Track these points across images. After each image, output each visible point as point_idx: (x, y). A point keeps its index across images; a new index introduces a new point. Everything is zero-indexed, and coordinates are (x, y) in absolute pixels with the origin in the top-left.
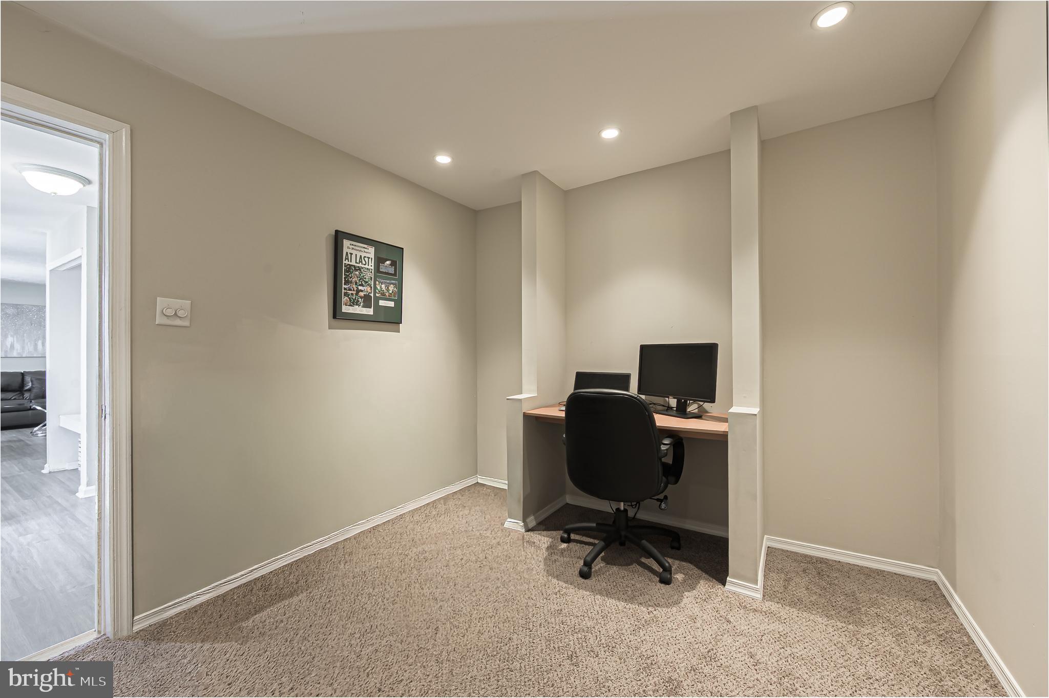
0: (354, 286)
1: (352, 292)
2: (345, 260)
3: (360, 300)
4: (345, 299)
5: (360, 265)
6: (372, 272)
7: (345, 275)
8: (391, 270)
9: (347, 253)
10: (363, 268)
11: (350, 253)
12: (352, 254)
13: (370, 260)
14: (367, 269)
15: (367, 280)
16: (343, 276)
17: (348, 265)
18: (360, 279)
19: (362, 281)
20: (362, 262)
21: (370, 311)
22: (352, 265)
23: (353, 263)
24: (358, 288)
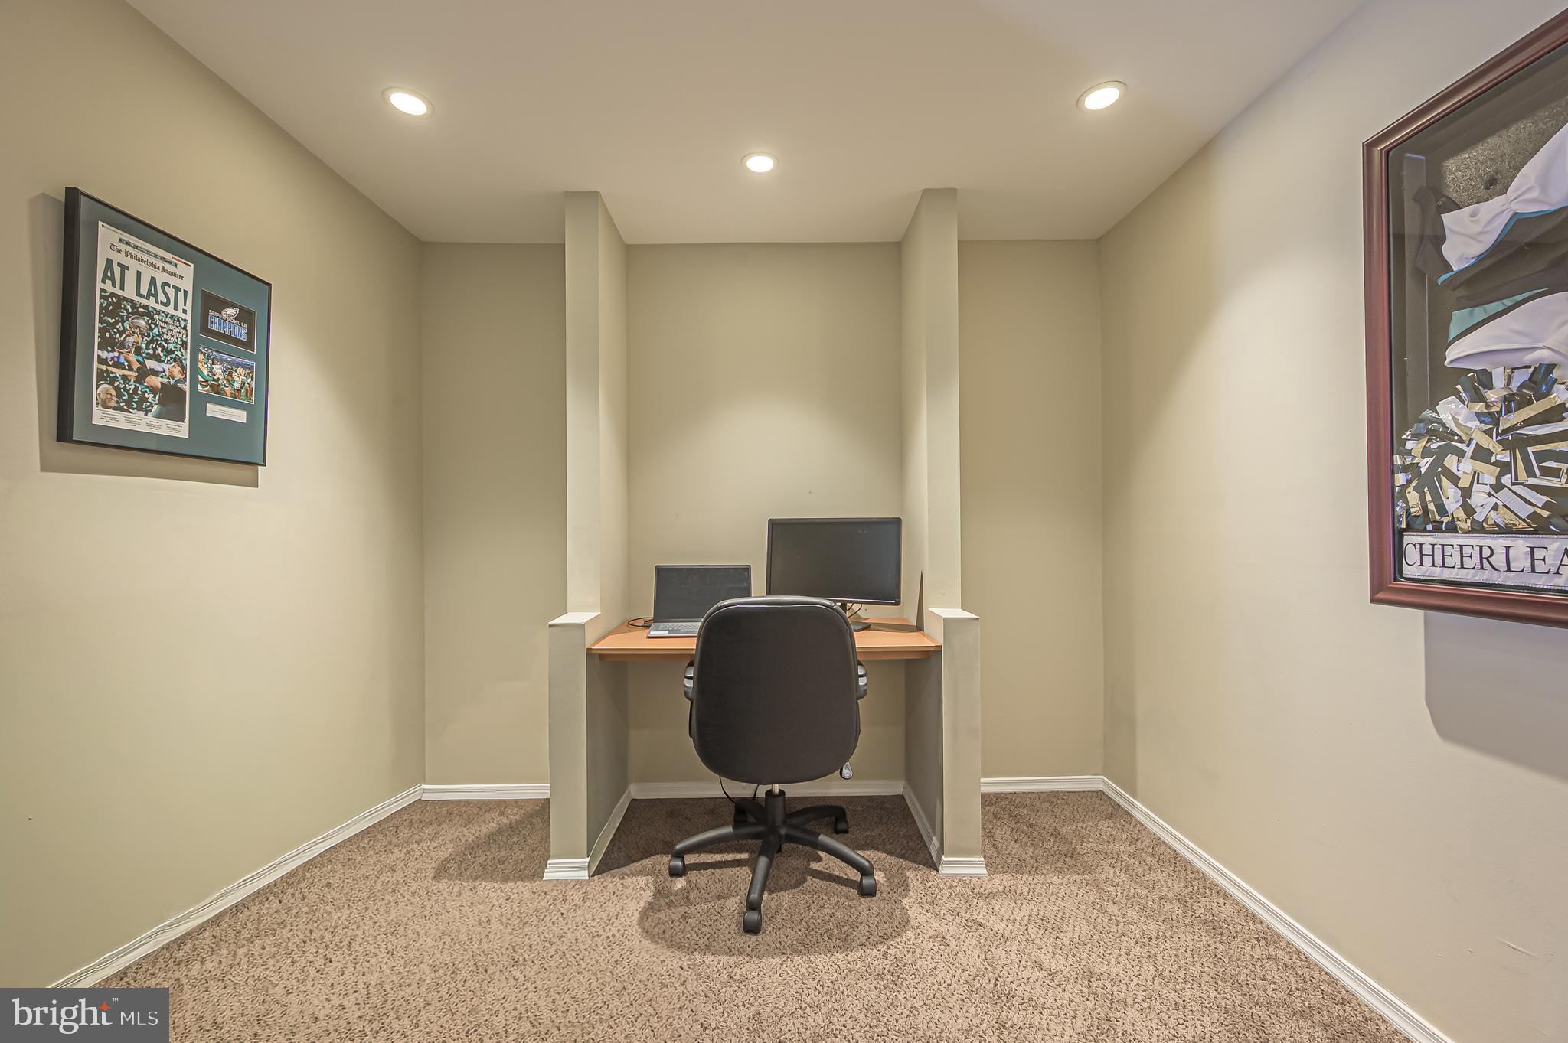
0: (133, 357)
1: (126, 373)
2: (103, 281)
3: (150, 396)
4: (100, 390)
5: (151, 303)
6: (185, 328)
7: (101, 321)
8: (240, 332)
9: (109, 262)
10: (158, 313)
11: (119, 265)
12: (127, 268)
13: (181, 295)
14: (172, 316)
15: (171, 346)
16: (97, 325)
17: (113, 295)
18: (152, 341)
19: (158, 348)
20: (156, 296)
21: (181, 430)
22: (126, 299)
23: (130, 292)
24: (143, 364)
